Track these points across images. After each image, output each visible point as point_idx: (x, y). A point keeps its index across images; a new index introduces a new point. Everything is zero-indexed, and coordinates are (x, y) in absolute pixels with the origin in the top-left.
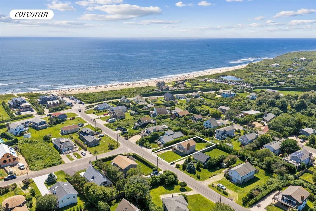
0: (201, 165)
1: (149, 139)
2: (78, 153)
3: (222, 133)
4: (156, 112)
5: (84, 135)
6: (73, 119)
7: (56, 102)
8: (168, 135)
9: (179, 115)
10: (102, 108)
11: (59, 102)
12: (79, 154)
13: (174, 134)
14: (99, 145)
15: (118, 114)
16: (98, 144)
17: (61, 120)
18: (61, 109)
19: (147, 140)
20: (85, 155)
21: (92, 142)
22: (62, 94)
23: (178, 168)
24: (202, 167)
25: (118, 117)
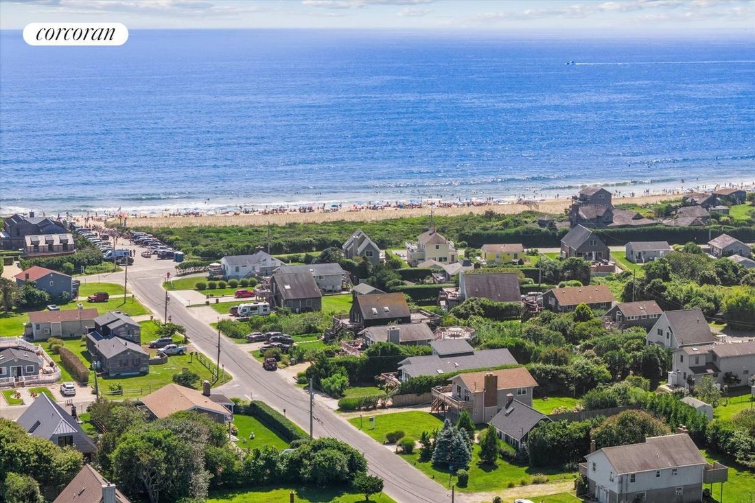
0: (503, 446)
1: (355, 365)
2: (49, 388)
3: (694, 365)
4: (465, 292)
5: (98, 339)
6: (103, 301)
7: (61, 242)
8: (441, 356)
9: (557, 302)
10: (243, 271)
11: (71, 242)
12: (51, 390)
13: (472, 353)
14: (145, 373)
15: (288, 287)
16: (142, 369)
17: (47, 296)
18: (72, 266)
19: (343, 368)
20: (74, 395)
21: (115, 357)
22: (112, 227)
23: (406, 456)
24: (506, 457)
25: (286, 301)
